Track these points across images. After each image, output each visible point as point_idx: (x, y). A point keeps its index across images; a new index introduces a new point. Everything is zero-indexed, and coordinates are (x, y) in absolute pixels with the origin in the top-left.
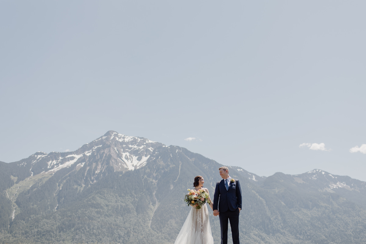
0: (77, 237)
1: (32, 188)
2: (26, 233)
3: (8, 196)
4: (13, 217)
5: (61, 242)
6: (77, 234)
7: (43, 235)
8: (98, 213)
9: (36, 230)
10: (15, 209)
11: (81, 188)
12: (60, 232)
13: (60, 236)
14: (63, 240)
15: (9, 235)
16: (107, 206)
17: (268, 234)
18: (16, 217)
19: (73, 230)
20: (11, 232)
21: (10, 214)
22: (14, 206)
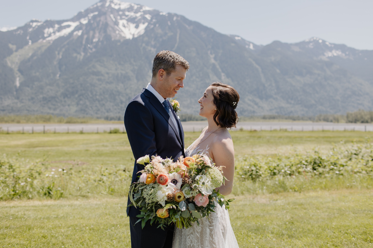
0: (81, 102)
1: (33, 56)
2: (32, 99)
3: (9, 64)
4: (18, 84)
5: (67, 107)
6: (81, 100)
7: (49, 101)
8: (99, 80)
9: (41, 96)
10: (19, 76)
11: (81, 56)
12: (64, 98)
13: (65, 101)
14: (69, 105)
15: (16, 101)
16: (108, 73)
17: (261, 98)
18: (21, 84)
19: (77, 96)
20: (18, 98)
21: (14, 81)
22: (17, 74)
